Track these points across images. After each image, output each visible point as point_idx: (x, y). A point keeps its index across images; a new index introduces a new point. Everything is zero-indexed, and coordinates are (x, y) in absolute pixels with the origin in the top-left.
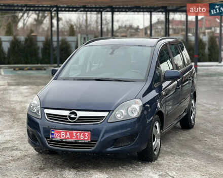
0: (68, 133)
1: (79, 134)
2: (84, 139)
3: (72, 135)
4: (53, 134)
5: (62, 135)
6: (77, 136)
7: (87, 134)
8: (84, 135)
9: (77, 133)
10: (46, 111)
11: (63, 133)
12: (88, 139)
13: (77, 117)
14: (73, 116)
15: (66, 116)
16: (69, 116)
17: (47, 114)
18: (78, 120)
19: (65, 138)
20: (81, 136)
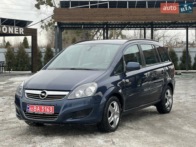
0: (38, 107)
1: (46, 108)
2: (49, 112)
3: (41, 109)
4: (28, 108)
5: (34, 108)
6: (45, 110)
7: (52, 108)
8: (49, 109)
9: (44, 107)
10: (27, 91)
11: (35, 107)
12: (52, 112)
13: (46, 95)
14: (43, 94)
15: (39, 95)
16: (41, 95)
17: (27, 93)
18: (47, 97)
19: (36, 111)
20: (47, 110)
